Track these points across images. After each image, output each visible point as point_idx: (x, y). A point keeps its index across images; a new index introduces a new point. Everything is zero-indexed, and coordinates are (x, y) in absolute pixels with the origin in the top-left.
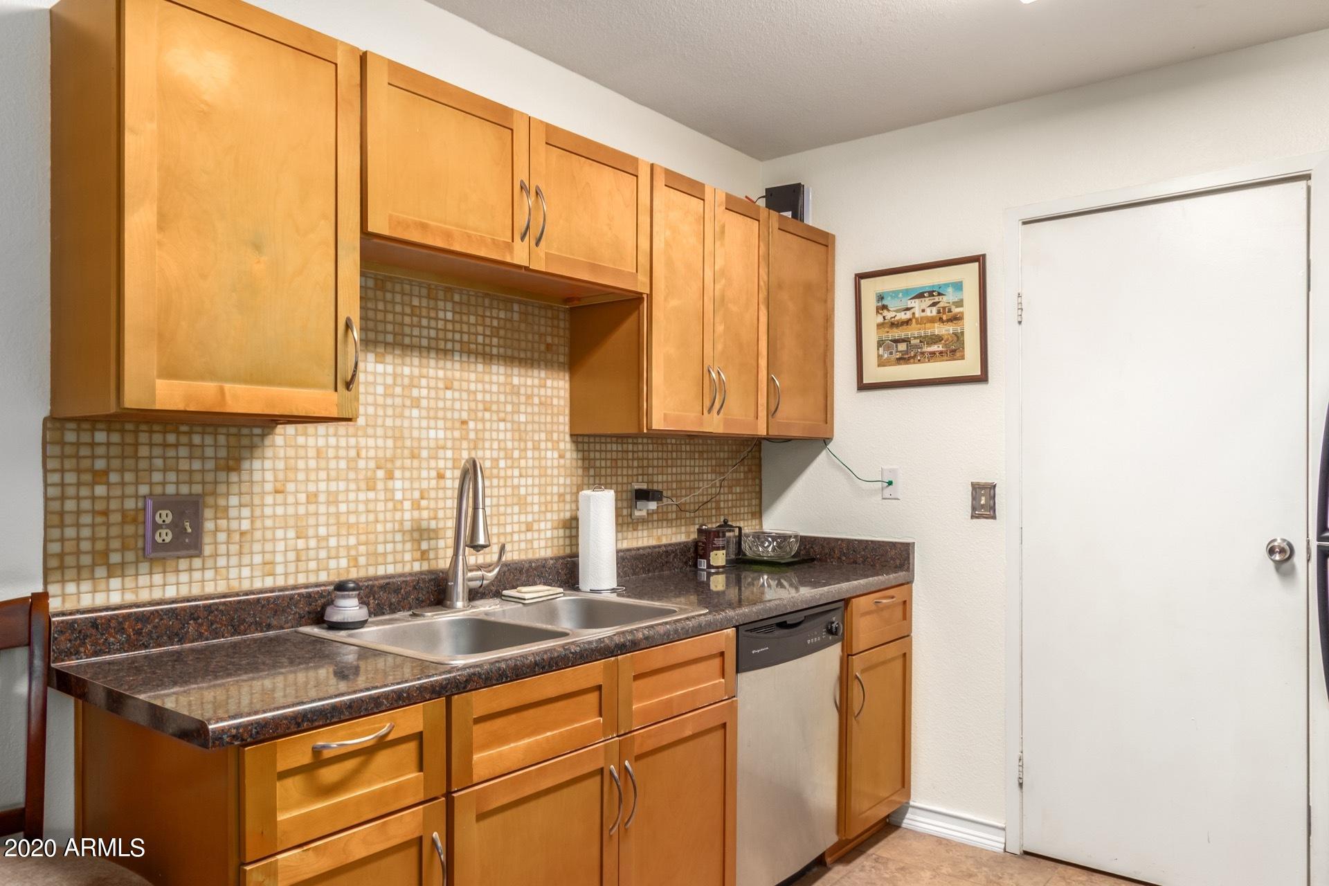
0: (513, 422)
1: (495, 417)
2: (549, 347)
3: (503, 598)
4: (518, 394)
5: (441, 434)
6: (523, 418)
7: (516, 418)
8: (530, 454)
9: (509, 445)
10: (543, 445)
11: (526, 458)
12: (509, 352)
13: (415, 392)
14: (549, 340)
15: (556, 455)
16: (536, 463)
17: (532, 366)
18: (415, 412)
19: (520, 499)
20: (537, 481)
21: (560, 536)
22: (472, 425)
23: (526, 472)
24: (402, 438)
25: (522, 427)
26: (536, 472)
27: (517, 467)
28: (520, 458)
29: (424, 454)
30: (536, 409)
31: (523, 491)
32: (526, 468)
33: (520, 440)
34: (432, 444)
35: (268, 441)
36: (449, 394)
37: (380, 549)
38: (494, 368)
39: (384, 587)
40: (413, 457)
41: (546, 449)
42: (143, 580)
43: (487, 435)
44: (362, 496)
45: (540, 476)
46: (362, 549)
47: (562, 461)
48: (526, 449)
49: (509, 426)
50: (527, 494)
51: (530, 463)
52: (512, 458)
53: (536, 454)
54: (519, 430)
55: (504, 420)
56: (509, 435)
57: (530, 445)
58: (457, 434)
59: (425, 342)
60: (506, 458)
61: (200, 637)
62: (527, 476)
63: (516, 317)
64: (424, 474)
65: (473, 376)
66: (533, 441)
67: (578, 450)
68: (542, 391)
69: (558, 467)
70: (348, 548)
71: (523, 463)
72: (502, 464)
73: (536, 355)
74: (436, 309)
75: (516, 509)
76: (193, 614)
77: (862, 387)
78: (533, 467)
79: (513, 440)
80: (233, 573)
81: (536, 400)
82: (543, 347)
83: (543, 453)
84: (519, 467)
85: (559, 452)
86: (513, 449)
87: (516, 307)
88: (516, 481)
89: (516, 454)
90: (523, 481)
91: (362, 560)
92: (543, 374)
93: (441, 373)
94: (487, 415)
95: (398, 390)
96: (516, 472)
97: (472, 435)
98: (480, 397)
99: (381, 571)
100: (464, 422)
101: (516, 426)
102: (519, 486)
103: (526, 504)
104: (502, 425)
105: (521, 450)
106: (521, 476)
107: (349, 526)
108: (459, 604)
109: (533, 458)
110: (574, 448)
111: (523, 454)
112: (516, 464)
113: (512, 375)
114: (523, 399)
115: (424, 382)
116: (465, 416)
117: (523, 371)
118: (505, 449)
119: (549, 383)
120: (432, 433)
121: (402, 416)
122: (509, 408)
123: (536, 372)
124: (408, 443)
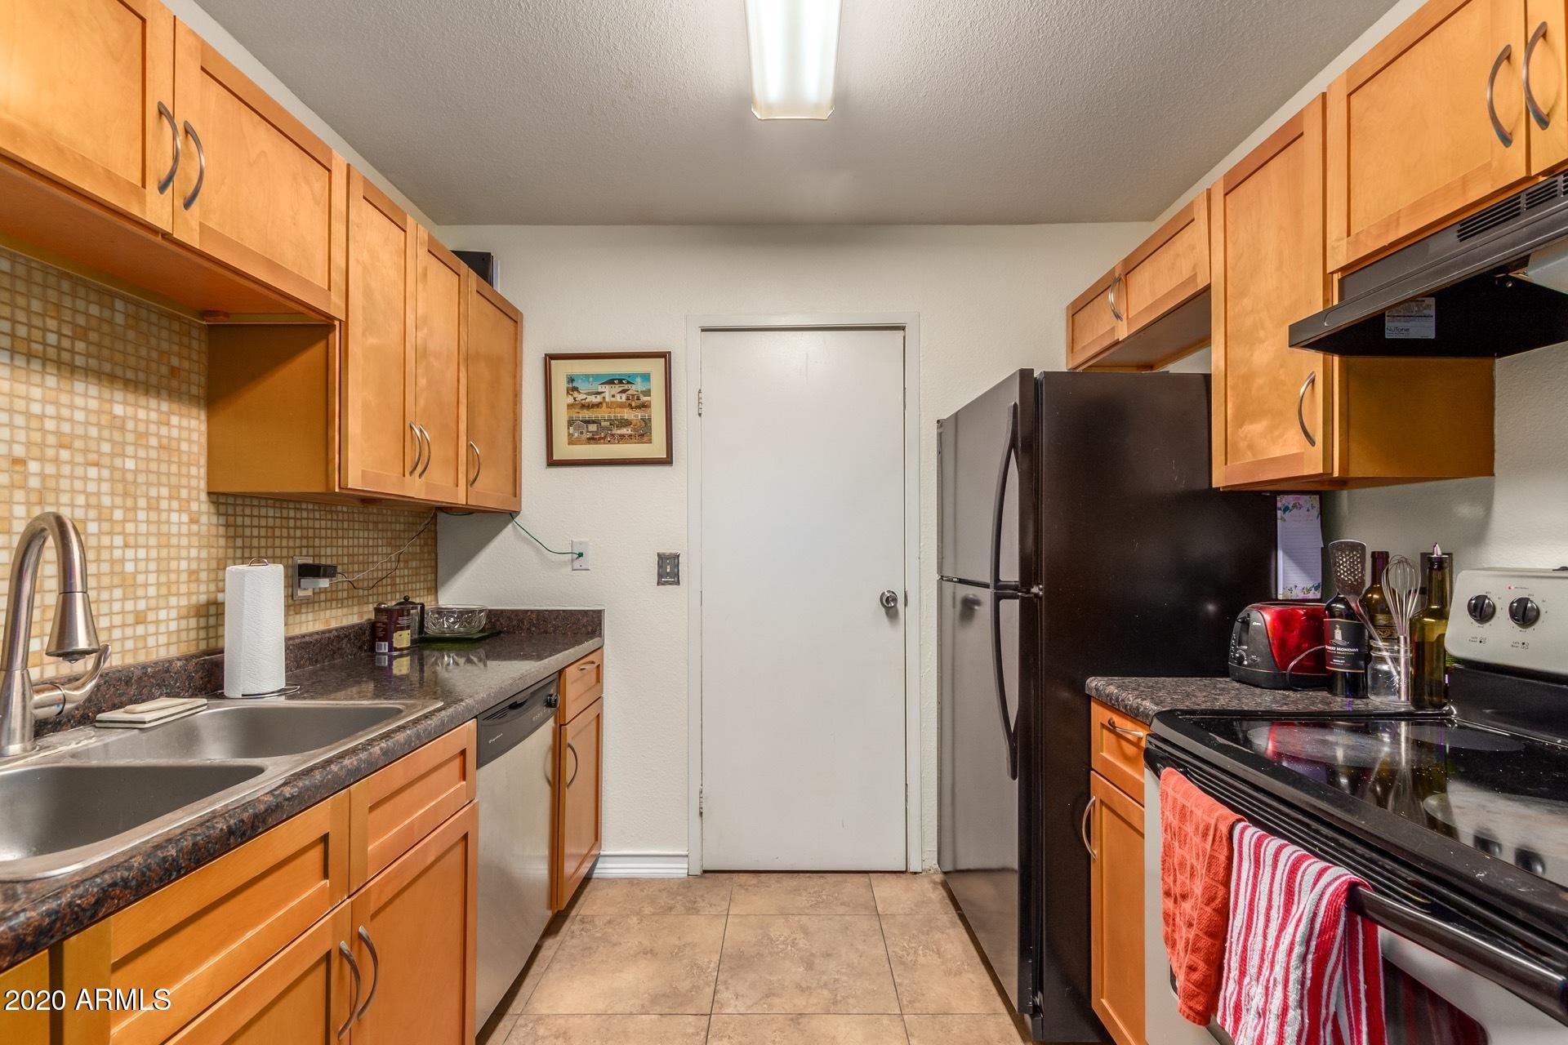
0: (112, 468)
1: (79, 458)
2: (174, 372)
3: (97, 725)
4: (123, 429)
6: (130, 464)
7: (118, 462)
8: (142, 515)
9: (106, 501)
10: (164, 504)
11: (135, 521)
12: (107, 367)
14: (175, 362)
15: (185, 518)
16: (153, 529)
17: (147, 393)
19: (124, 579)
20: (153, 554)
21: (191, 627)
22: (34, 467)
23: (136, 541)
25: (130, 477)
26: (153, 541)
27: (119, 534)
28: (125, 521)
30: (153, 454)
31: (129, 567)
32: (136, 534)
33: (125, 494)
41: (170, 510)
43: (65, 485)
45: (159, 547)
47: (195, 528)
48: (135, 509)
49: (106, 473)
50: (137, 572)
51: (143, 528)
52: (111, 520)
53: (153, 516)
54: (124, 480)
55: (97, 465)
56: (105, 487)
57: (142, 503)
58: (3, 479)
60: (99, 520)
62: (136, 547)
63: (119, 319)
66: (148, 497)
67: (219, 514)
68: (164, 431)
69: (189, 535)
71: (130, 528)
72: (93, 527)
73: (154, 380)
75: (118, 593)
77: (552, 463)
78: (148, 534)
79: (112, 494)
81: (153, 442)
82: (164, 370)
83: (164, 516)
84: (123, 533)
85: (190, 515)
86: (113, 507)
87: (119, 305)
88: (117, 554)
89: (118, 514)
90: (130, 553)
92: (165, 406)
94: (65, 454)
96: (118, 541)
97: (34, 483)
98: (50, 425)
100: (18, 462)
101: (118, 475)
102: (123, 561)
103: (135, 585)
104: (92, 472)
105: (126, 509)
106: (126, 546)
109: (148, 522)
110: (213, 510)
111: (130, 515)
112: (118, 529)
113: (111, 401)
114: (130, 437)
117: (131, 397)
118: (99, 507)
119: (175, 420)
122: (106, 448)
123: (153, 403)
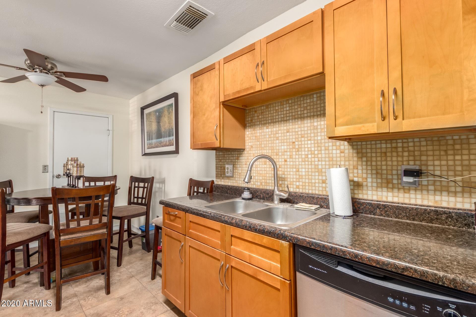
0: (314, 140)
1: (306, 139)
5: (286, 147)
6: (319, 138)
7: (316, 138)
8: (323, 152)
9: (313, 149)
10: (330, 148)
11: (321, 154)
13: (277, 135)
15: (338, 151)
16: (327, 156)
18: (277, 141)
19: (318, 170)
20: (327, 163)
22: (297, 143)
23: (322, 159)
24: (274, 149)
25: (319, 142)
26: (327, 159)
27: (317, 158)
28: (318, 154)
29: (280, 154)
31: (320, 167)
32: (322, 158)
34: (283, 151)
36: (288, 134)
37: (268, 181)
38: (305, 121)
40: (277, 155)
41: (333, 150)
43: (303, 146)
44: (263, 166)
45: (329, 161)
46: (263, 181)
47: (342, 155)
48: (321, 150)
49: (313, 142)
50: (322, 168)
51: (323, 156)
52: (314, 154)
53: (327, 152)
54: (318, 143)
55: (310, 140)
56: (313, 145)
57: (323, 148)
58: (291, 147)
59: (280, 120)
60: (311, 154)
62: (322, 161)
64: (280, 160)
65: (297, 126)
66: (325, 146)
67: (353, 149)
69: (340, 157)
70: (260, 180)
71: (320, 156)
72: (310, 156)
74: (283, 108)
75: (317, 174)
78: (325, 157)
79: (314, 147)
80: (239, 182)
83: (330, 152)
84: (318, 157)
85: (340, 150)
86: (315, 150)
88: (316, 163)
89: (316, 152)
90: (320, 163)
91: (263, 184)
93: (285, 128)
94: (303, 139)
95: (272, 136)
97: (297, 147)
98: (299, 133)
99: (268, 188)
100: (294, 143)
101: (316, 142)
102: (318, 165)
103: (322, 172)
104: (309, 142)
105: (318, 150)
106: (319, 161)
107: (260, 174)
109: (325, 154)
110: (350, 147)
111: (320, 152)
112: (316, 156)
113: (314, 122)
114: (319, 130)
115: (280, 132)
116: (294, 140)
118: (311, 151)
120: (283, 147)
121: (273, 143)
122: (312, 135)
124: (275, 151)
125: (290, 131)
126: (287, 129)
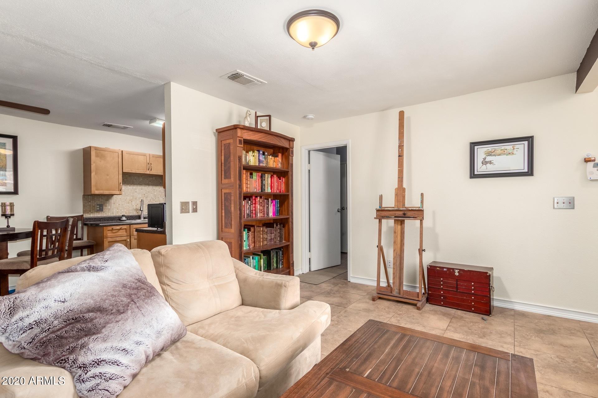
1: (150, 193)
2: (160, 183)
4: (155, 190)
5: (140, 196)
8: (157, 199)
9: (153, 197)
12: (153, 184)
13: (136, 190)
14: (161, 182)
15: (162, 199)
17: (157, 186)
18: (136, 193)
22: (146, 195)
24: (134, 197)
29: (137, 199)
30: (158, 192)
33: (155, 196)
34: (139, 197)
35: (113, 197)
36: (142, 190)
37: (130, 211)
38: (150, 186)
39: (130, 217)
40: (135, 199)
42: (95, 214)
43: (149, 196)
44: (127, 204)
46: (127, 211)
49: (153, 195)
57: (157, 197)
58: (143, 196)
59: (137, 183)
61: (103, 221)
63: (154, 179)
64: (138, 201)
65: (146, 188)
68: (159, 189)
70: (125, 211)
71: (156, 200)
72: (152, 200)
74: (139, 179)
76: (102, 218)
79: (154, 197)
80: (108, 214)
81: (158, 191)
82: (159, 183)
87: (154, 177)
89: (154, 199)
91: (127, 213)
92: (159, 187)
93: (140, 187)
94: (149, 193)
95: (133, 190)
97: (146, 196)
98: (147, 191)
99: (130, 214)
100: (145, 194)
104: (152, 195)
107: (125, 208)
108: (142, 219)
115: (137, 189)
116: (145, 193)
117: (155, 187)
118: (152, 198)
119: (161, 188)
120: (139, 196)
121: (134, 194)
123: (158, 187)
124: (135, 197)
125: (143, 189)
126: (141, 188)
